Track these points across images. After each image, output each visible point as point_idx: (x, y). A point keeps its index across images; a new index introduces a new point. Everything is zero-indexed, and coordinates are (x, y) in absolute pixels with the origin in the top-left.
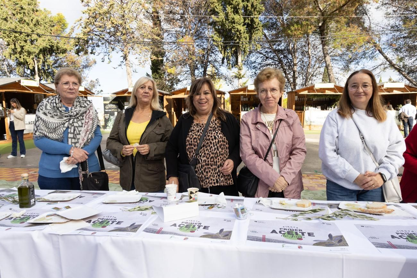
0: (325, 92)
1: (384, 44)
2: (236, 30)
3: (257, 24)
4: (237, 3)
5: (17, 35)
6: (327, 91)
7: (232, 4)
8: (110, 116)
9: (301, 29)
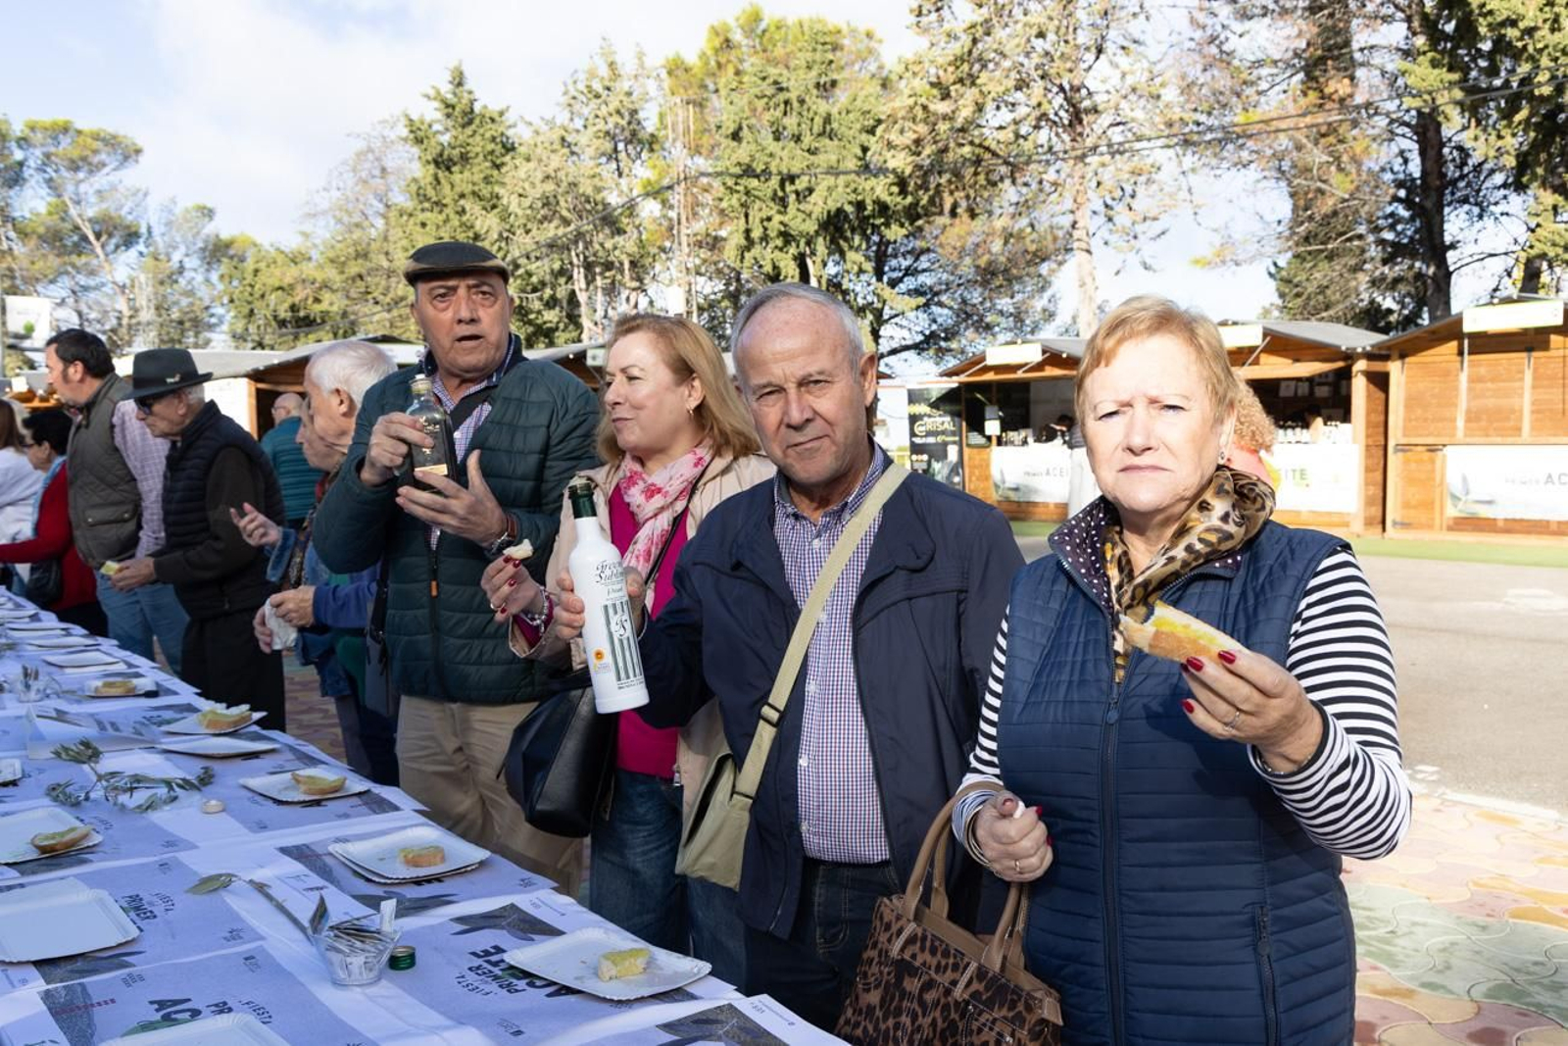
8: (929, 463)
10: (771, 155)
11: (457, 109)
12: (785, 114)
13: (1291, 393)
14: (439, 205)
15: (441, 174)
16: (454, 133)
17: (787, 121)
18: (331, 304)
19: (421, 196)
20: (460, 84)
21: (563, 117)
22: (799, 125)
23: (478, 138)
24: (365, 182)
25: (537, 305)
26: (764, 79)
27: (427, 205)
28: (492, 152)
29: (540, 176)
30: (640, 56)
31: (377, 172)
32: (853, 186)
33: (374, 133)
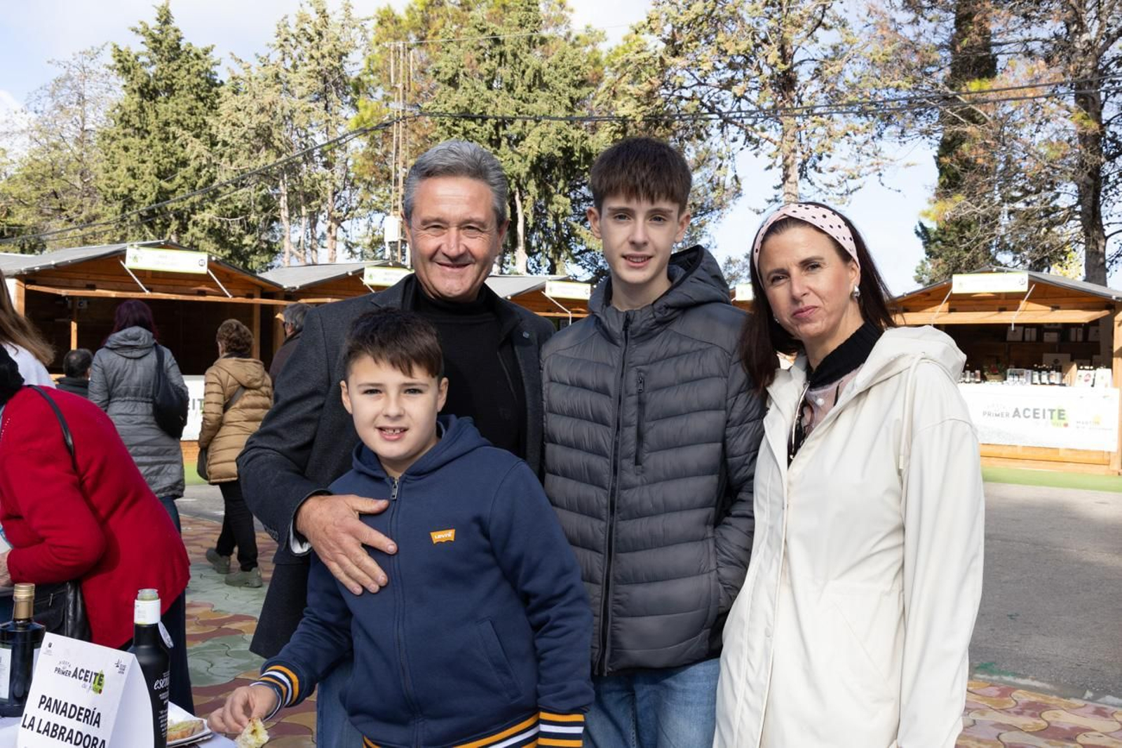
5: (473, 125)
10: (487, 101)
11: (165, 44)
12: (500, 65)
13: (1019, 338)
14: (142, 132)
15: (145, 103)
16: (161, 66)
17: (501, 70)
18: (26, 218)
19: (124, 121)
20: (167, 22)
21: (276, 56)
22: (512, 76)
23: (183, 73)
24: (62, 108)
25: (237, 229)
26: (483, 31)
27: (130, 130)
28: (198, 85)
29: (255, 108)
30: (347, 8)
31: (75, 99)
32: (565, 133)
33: (75, 63)
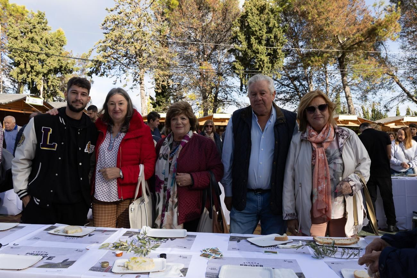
0: (348, 124)
1: (401, 76)
2: (260, 59)
3: (280, 54)
4: (261, 35)
5: (28, 54)
6: (350, 123)
7: (255, 35)
9: (321, 61)
